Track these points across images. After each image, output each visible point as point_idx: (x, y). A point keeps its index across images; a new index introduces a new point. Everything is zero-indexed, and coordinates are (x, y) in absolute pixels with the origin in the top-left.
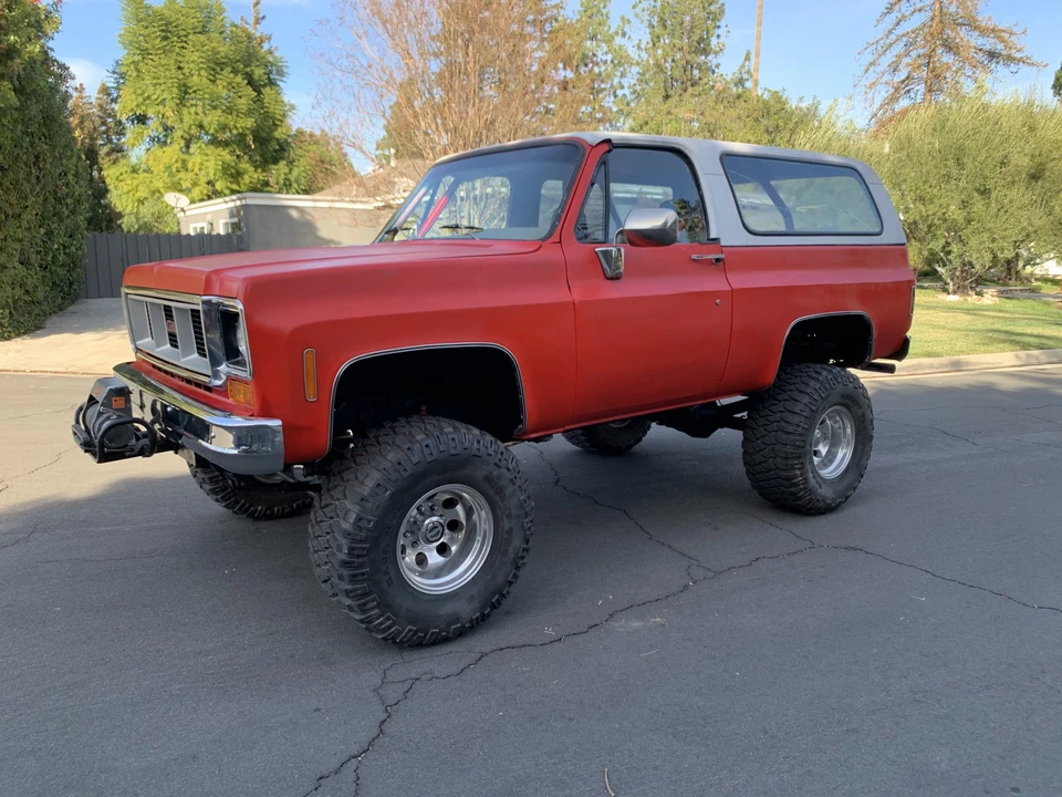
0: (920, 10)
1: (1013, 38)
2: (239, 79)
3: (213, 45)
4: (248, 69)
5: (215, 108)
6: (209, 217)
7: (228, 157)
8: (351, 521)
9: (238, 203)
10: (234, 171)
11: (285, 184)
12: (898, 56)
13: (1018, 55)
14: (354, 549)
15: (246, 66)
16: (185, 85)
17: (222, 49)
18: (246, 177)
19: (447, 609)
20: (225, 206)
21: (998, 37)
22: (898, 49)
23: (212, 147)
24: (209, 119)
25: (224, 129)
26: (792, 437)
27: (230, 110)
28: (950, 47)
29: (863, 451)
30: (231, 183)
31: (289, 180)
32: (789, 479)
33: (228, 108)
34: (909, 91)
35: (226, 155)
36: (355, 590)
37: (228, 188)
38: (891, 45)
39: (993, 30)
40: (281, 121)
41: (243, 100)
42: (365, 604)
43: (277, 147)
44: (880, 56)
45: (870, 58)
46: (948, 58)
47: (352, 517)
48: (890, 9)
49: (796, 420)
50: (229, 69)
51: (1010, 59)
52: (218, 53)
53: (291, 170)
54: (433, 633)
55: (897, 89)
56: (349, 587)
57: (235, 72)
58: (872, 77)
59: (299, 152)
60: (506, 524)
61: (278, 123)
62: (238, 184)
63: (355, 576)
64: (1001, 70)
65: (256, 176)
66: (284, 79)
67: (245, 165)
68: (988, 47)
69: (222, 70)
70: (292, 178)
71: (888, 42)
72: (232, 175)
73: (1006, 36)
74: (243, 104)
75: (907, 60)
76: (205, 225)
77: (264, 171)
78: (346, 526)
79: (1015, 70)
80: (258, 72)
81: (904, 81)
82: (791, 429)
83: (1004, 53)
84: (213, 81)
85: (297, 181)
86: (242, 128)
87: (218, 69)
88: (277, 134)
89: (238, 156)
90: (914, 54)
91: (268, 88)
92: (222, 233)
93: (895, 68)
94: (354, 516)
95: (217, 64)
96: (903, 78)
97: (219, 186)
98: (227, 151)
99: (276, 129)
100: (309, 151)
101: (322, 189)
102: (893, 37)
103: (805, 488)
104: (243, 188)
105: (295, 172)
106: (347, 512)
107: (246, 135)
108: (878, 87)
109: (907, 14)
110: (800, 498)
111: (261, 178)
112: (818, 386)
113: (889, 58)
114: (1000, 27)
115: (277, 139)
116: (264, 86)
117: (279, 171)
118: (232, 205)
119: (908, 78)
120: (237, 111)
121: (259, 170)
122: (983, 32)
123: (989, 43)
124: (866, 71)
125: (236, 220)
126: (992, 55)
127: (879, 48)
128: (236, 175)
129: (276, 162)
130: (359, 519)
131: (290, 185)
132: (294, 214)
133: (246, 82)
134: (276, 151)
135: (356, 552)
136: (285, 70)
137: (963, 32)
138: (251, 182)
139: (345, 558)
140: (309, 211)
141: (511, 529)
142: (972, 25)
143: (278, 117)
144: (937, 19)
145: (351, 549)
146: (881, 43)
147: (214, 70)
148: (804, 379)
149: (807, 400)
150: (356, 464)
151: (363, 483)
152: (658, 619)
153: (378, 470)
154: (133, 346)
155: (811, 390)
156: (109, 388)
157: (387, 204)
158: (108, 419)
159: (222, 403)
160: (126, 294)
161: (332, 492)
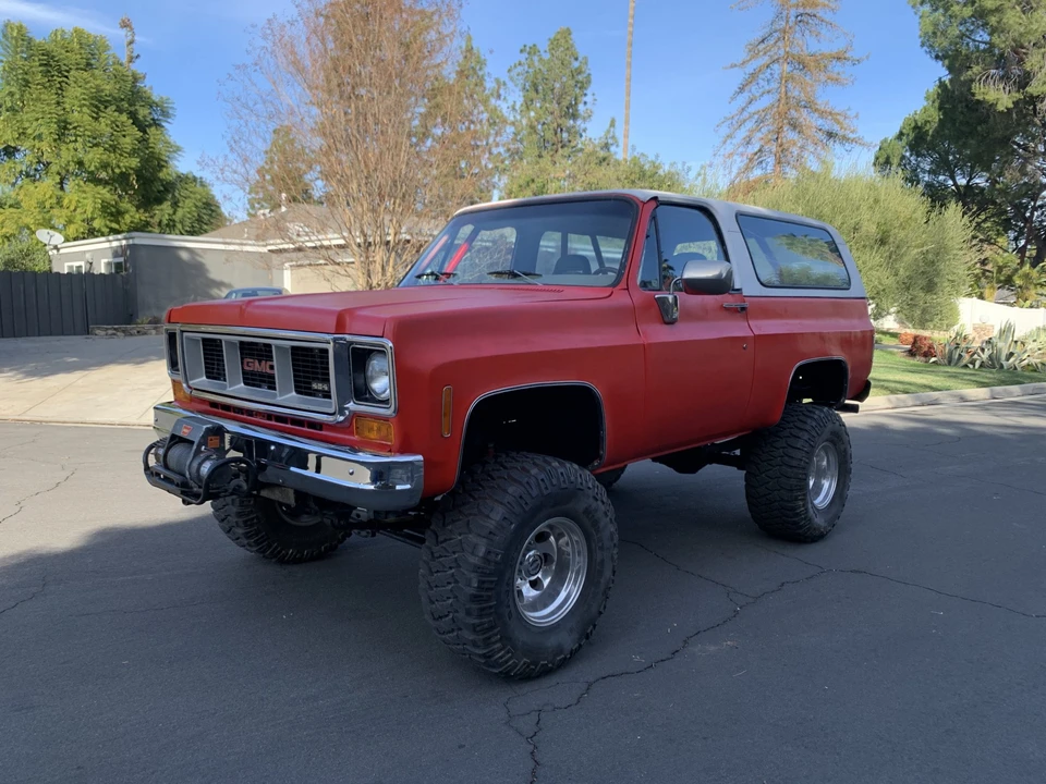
0: (769, 92)
1: (847, 121)
2: (124, 117)
3: (98, 82)
4: (132, 109)
5: (96, 145)
6: (88, 256)
7: (108, 196)
8: (481, 554)
9: (124, 242)
10: (114, 210)
11: (167, 225)
12: (752, 131)
13: (851, 136)
14: (484, 582)
15: (130, 105)
16: (65, 121)
17: (108, 87)
18: (127, 216)
19: (552, 642)
20: (107, 245)
21: (835, 120)
22: (750, 125)
23: (92, 185)
24: (90, 156)
25: (106, 167)
26: (795, 470)
27: (114, 148)
28: (794, 126)
29: (844, 481)
30: (111, 221)
31: (174, 221)
32: (793, 509)
33: (111, 146)
34: (761, 162)
35: (104, 192)
36: (482, 624)
37: (107, 227)
38: (745, 121)
39: (831, 114)
40: (166, 162)
41: (128, 140)
42: (489, 638)
43: (162, 188)
44: (736, 130)
45: (728, 132)
46: (789, 135)
47: (482, 551)
48: (741, 90)
49: (799, 455)
50: (114, 108)
51: (845, 139)
52: (102, 91)
53: (174, 213)
54: (543, 665)
55: (751, 160)
56: (477, 621)
57: (120, 110)
58: (729, 148)
59: (184, 193)
60: (599, 556)
61: (163, 163)
62: (118, 222)
63: (483, 609)
64: (837, 148)
65: (137, 216)
66: (169, 120)
67: (125, 205)
68: (826, 128)
69: (106, 108)
70: (177, 217)
71: (742, 118)
72: (112, 214)
73: (841, 118)
74: (127, 143)
75: (759, 135)
76: (82, 263)
77: (146, 211)
78: (473, 560)
79: (849, 148)
80: (143, 112)
81: (756, 154)
82: (794, 463)
83: (841, 133)
84: (96, 119)
85: (182, 223)
86: (125, 167)
87: (102, 107)
88: (161, 175)
89: (120, 196)
90: (764, 130)
91: (153, 129)
92: (103, 271)
93: (748, 142)
94: (483, 550)
95: (100, 102)
96: (756, 150)
97: (97, 224)
98: (107, 189)
99: (160, 171)
100: (194, 193)
101: (206, 231)
102: (746, 115)
103: (805, 518)
104: (124, 228)
105: (180, 212)
106: (475, 546)
107: (129, 174)
108: (735, 157)
109: (757, 95)
110: (801, 527)
111: (143, 218)
112: (814, 424)
113: (742, 133)
114: (836, 111)
115: (161, 180)
116: (150, 126)
117: (163, 211)
118: (115, 244)
119: (760, 150)
120: (121, 149)
121: (142, 211)
122: (822, 114)
123: (828, 125)
124: (725, 142)
125: (121, 260)
126: (830, 135)
127: (734, 122)
128: (115, 214)
129: (159, 201)
130: (488, 553)
131: (174, 226)
132: (184, 255)
133: (131, 121)
134: (159, 192)
135: (486, 586)
136: (171, 112)
137: (804, 112)
138: (132, 222)
139: (473, 591)
140: (199, 252)
141: (603, 561)
142: (810, 105)
143: (164, 158)
144: (783, 101)
145: (481, 582)
146: (736, 118)
147: (96, 107)
148: (802, 418)
149: (806, 436)
150: (474, 499)
151: (488, 517)
152: (729, 643)
153: (502, 503)
154: (184, 385)
155: (808, 428)
156: (205, 427)
157: (281, 247)
158: (207, 458)
159: (344, 440)
160: (182, 332)
161: (450, 527)
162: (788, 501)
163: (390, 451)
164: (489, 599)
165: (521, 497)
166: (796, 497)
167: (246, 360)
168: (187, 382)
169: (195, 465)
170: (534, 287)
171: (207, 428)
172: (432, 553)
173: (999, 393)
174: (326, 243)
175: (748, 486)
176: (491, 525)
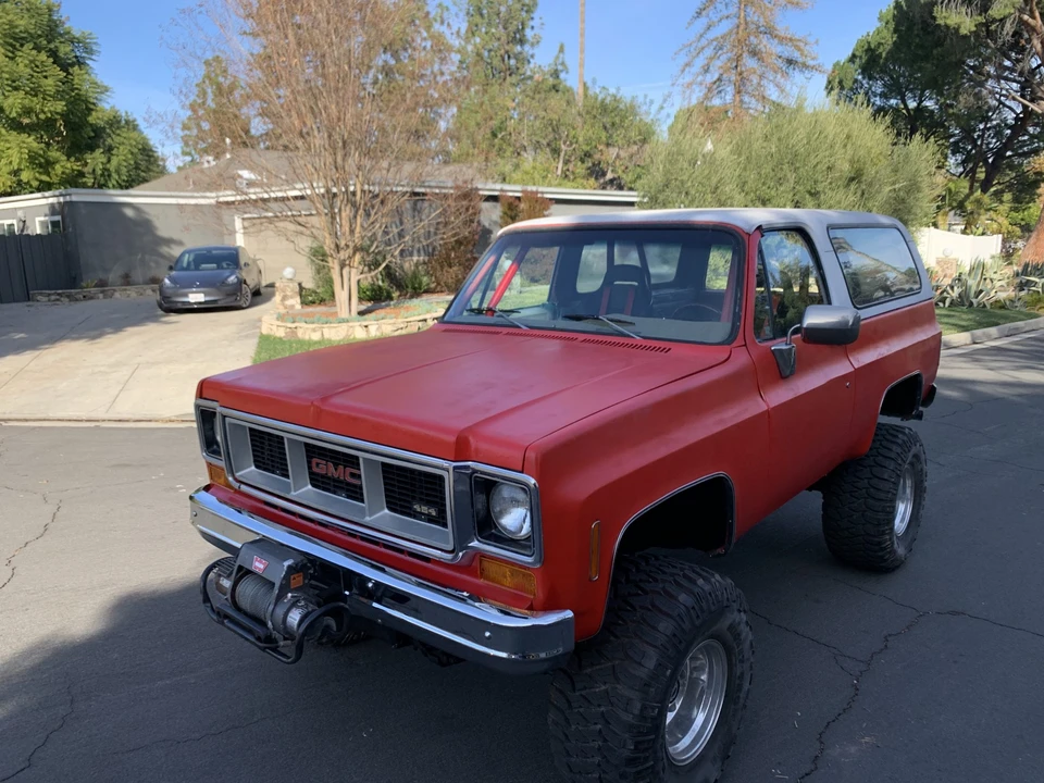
0: (727, 17)
1: (807, 47)
2: (43, 56)
3: (9, 18)
4: (52, 46)
5: (16, 89)
6: (20, 214)
7: (35, 145)
8: (637, 712)
9: (61, 199)
10: (42, 160)
11: (103, 177)
12: (711, 59)
13: (811, 63)
15: (49, 42)
17: (22, 22)
18: (57, 167)
20: (44, 201)
21: (795, 46)
22: (709, 52)
23: (15, 133)
24: (10, 100)
25: (29, 113)
26: (883, 504)
27: (34, 92)
28: (754, 53)
30: (40, 173)
31: (108, 170)
32: (879, 543)
33: (31, 89)
34: (720, 92)
35: (31, 141)
37: (37, 179)
38: (703, 48)
39: (791, 40)
40: (94, 104)
41: (50, 81)
43: (92, 134)
44: (694, 58)
45: (686, 60)
46: (749, 63)
47: (637, 707)
48: (699, 14)
49: (884, 485)
50: (31, 45)
51: (805, 66)
52: (16, 27)
53: (109, 161)
55: (709, 90)
57: (38, 48)
58: (688, 78)
59: (117, 139)
60: (739, 670)
61: (92, 107)
62: (48, 175)
63: (639, 772)
64: (798, 77)
65: (69, 165)
66: (93, 57)
67: (54, 154)
68: (786, 55)
69: (22, 45)
70: (112, 166)
71: (700, 45)
72: (40, 165)
73: (802, 45)
74: (50, 84)
75: (719, 63)
76: (15, 222)
77: (77, 160)
78: (628, 718)
79: (809, 76)
80: (64, 50)
81: (715, 83)
82: (882, 496)
83: (800, 60)
84: (12, 59)
85: (118, 172)
86: (51, 112)
87: (18, 45)
88: (91, 119)
89: (48, 144)
90: (724, 58)
91: (76, 67)
92: (38, 232)
93: (706, 70)
94: (639, 706)
95: (15, 39)
96: (716, 76)
97: (25, 176)
98: (33, 137)
99: (89, 114)
100: (129, 139)
101: (145, 180)
102: (704, 42)
103: (890, 552)
104: (55, 180)
105: (115, 161)
106: (629, 701)
107: (56, 120)
108: (694, 86)
109: (716, 20)
110: (886, 560)
111: (75, 167)
112: (899, 450)
113: (700, 62)
114: (797, 37)
115: (91, 125)
116: (72, 65)
117: (96, 159)
118: (51, 200)
119: (719, 79)
120: (44, 93)
121: (73, 159)
122: (782, 40)
123: (788, 51)
124: (683, 71)
125: (58, 218)
126: (790, 62)
127: (692, 49)
128: (46, 165)
129: (92, 149)
130: (644, 708)
131: (109, 176)
132: (129, 212)
133: (51, 60)
134: (90, 138)
135: (641, 746)
136: (94, 48)
137: (765, 39)
138: (63, 173)
139: (628, 754)
140: (146, 209)
142: (770, 32)
143: (92, 100)
144: (742, 27)
145: (637, 744)
146: (695, 45)
147: (11, 45)
148: (884, 443)
149: (893, 465)
150: (616, 637)
151: (640, 664)
152: (867, 739)
153: (655, 646)
154: (230, 479)
155: (893, 455)
156: (286, 564)
158: (294, 605)
159: (464, 581)
160: (224, 417)
162: (872, 536)
164: (646, 759)
165: (675, 635)
166: (883, 531)
167: (315, 460)
168: (233, 476)
169: (280, 612)
170: (630, 341)
172: (568, 701)
173: (979, 337)
176: (642, 673)
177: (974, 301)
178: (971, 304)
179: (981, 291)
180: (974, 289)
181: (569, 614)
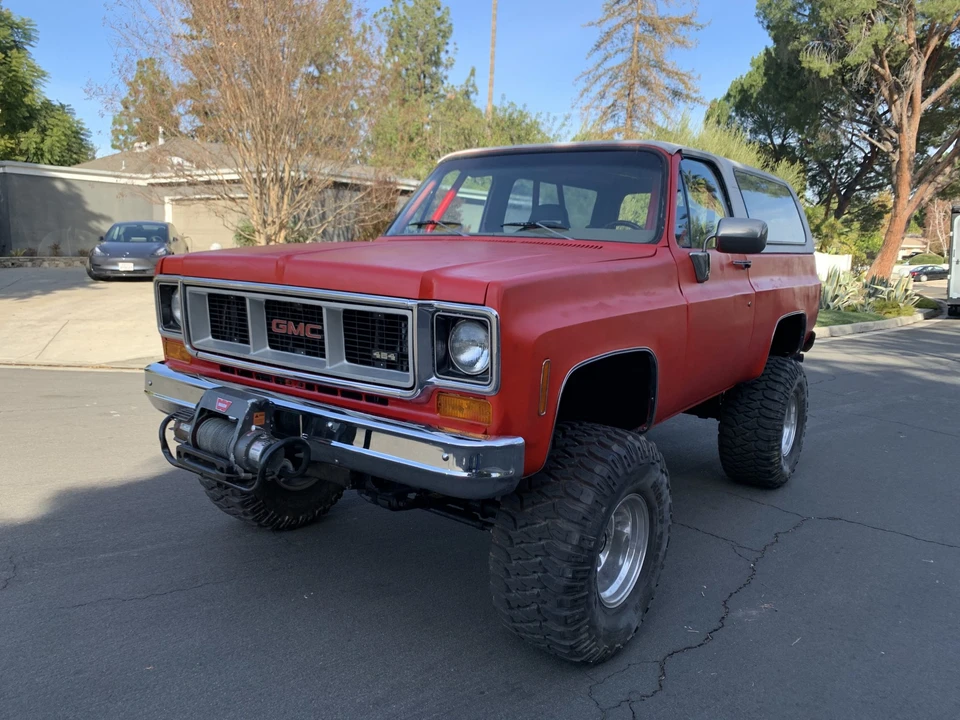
0: (622, 51)
1: (691, 82)
8: (575, 542)
11: (35, 154)
12: (607, 86)
13: (694, 95)
14: (578, 572)
19: (623, 622)
21: (680, 80)
22: (605, 80)
26: (774, 422)
28: (645, 83)
29: (802, 430)
31: (42, 150)
32: (768, 459)
34: (614, 116)
36: (574, 615)
38: (600, 76)
39: (677, 74)
40: (31, 87)
42: (578, 629)
43: (27, 115)
44: (592, 84)
45: (585, 85)
46: (640, 91)
47: (575, 538)
48: (598, 47)
49: (772, 405)
51: (689, 98)
53: (43, 141)
54: (616, 648)
55: (605, 113)
56: (568, 613)
58: (586, 101)
59: (50, 121)
60: (659, 529)
61: (28, 88)
63: (576, 601)
64: (681, 106)
66: (32, 43)
68: (672, 87)
70: (45, 147)
71: (597, 74)
73: (686, 79)
75: (614, 90)
77: (11, 138)
78: (568, 549)
79: (692, 106)
81: (609, 107)
82: (772, 415)
83: (685, 92)
85: (51, 152)
88: (27, 100)
90: (618, 86)
91: (15, 51)
93: (602, 96)
94: (577, 536)
96: (610, 104)
99: (25, 96)
100: (64, 121)
101: (77, 162)
102: (601, 70)
105: (48, 142)
106: (568, 534)
108: (591, 110)
109: (612, 52)
111: (9, 145)
112: (788, 376)
113: (597, 89)
114: (682, 71)
115: (27, 106)
116: (11, 48)
117: (29, 139)
119: (613, 105)
121: (6, 137)
122: (669, 73)
123: (674, 84)
124: (582, 95)
126: (676, 94)
127: (591, 77)
129: (26, 129)
130: (582, 539)
131: (42, 155)
132: (60, 186)
134: (25, 118)
135: (580, 576)
136: (33, 34)
137: (654, 72)
139: (564, 582)
140: (74, 182)
141: (662, 533)
142: (659, 66)
143: (29, 82)
144: (635, 60)
145: (575, 572)
146: (592, 73)
148: (775, 370)
149: (782, 389)
150: (555, 478)
151: (578, 500)
152: (766, 605)
153: (592, 485)
154: (188, 346)
155: (782, 380)
156: (250, 402)
157: (174, 180)
158: (257, 438)
159: (420, 417)
160: (185, 286)
161: (529, 510)
162: (763, 451)
163: (485, 433)
164: (582, 589)
165: (609, 477)
166: (773, 447)
167: (275, 322)
168: (190, 343)
169: (242, 447)
170: (561, 242)
171: (253, 404)
172: (510, 537)
173: (836, 332)
174: (214, 178)
175: (722, 436)
176: (580, 508)
177: (831, 304)
178: (828, 307)
179: (837, 296)
180: (830, 295)
181: (520, 441)
